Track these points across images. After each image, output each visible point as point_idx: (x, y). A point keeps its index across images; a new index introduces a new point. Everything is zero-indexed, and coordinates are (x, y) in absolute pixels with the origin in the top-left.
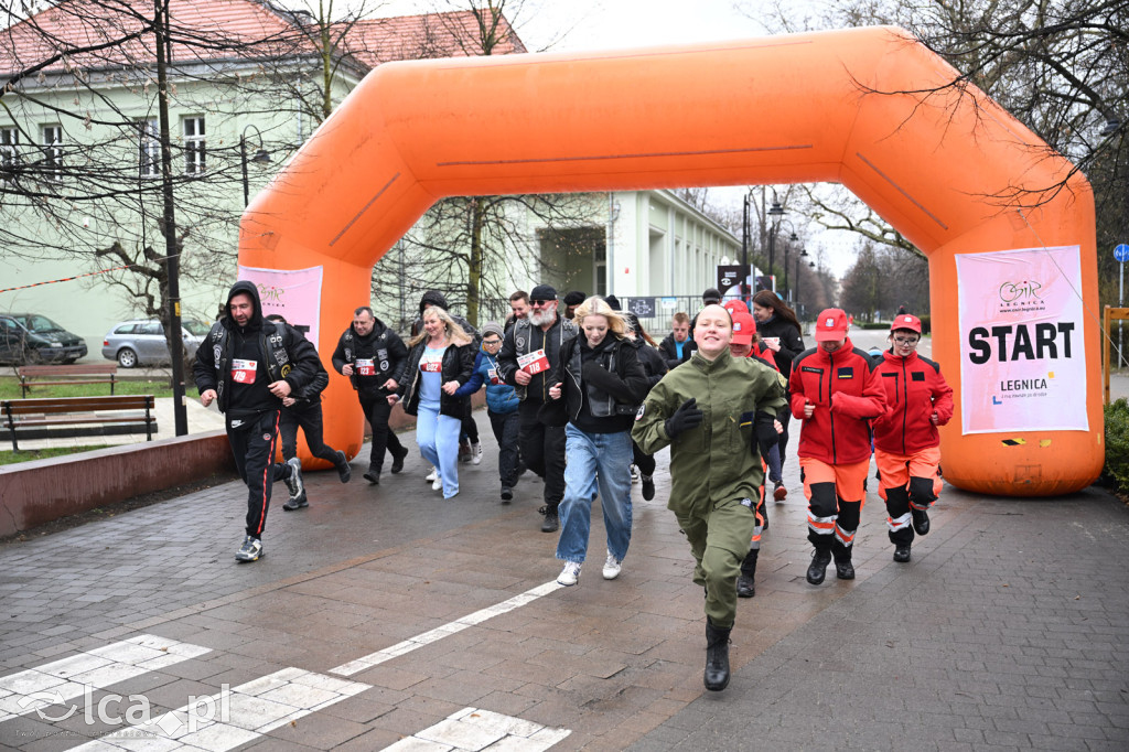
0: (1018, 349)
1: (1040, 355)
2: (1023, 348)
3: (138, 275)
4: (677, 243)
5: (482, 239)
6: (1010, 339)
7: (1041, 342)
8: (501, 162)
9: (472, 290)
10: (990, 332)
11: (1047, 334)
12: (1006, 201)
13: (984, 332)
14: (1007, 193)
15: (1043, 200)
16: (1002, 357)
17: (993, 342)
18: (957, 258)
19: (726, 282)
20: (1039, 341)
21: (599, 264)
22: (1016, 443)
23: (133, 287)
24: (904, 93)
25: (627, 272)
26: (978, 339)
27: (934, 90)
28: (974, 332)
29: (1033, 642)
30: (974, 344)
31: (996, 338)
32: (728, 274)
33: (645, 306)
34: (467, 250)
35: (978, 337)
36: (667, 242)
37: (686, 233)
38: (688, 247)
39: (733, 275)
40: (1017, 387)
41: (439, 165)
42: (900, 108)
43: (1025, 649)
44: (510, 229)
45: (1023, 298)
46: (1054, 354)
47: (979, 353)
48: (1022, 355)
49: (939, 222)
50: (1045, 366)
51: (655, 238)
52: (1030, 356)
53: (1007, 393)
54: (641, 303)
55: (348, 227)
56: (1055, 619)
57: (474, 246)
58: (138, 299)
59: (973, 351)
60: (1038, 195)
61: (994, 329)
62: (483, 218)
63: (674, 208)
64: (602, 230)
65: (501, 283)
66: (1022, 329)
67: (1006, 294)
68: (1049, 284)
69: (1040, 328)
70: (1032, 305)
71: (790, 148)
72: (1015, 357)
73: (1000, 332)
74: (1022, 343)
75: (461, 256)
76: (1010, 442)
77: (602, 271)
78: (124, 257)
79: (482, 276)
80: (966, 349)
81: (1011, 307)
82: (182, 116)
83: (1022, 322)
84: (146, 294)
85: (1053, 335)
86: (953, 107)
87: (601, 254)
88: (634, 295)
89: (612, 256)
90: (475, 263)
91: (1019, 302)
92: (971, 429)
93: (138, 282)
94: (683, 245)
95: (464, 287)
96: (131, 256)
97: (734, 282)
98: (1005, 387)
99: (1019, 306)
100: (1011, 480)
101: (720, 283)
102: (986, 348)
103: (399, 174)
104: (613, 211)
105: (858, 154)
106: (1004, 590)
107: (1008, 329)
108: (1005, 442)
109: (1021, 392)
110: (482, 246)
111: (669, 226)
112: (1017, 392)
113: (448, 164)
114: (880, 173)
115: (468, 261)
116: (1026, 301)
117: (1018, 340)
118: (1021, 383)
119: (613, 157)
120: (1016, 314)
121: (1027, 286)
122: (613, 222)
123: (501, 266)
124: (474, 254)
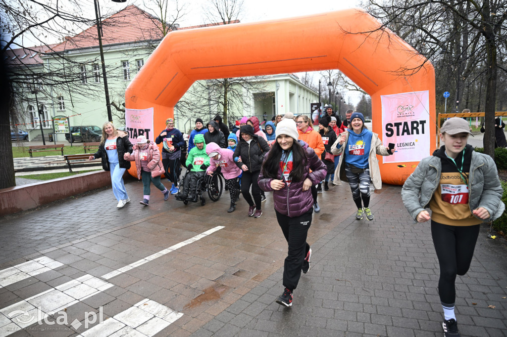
0: (404, 131)
1: (412, 133)
2: (406, 131)
3: (122, 112)
4: (299, 96)
5: (228, 97)
6: (401, 127)
7: (413, 128)
8: (213, 67)
9: (225, 114)
10: (394, 125)
11: (415, 125)
12: (400, 73)
13: (391, 125)
14: (400, 70)
15: (414, 72)
16: (398, 134)
17: (395, 129)
18: (381, 96)
19: (313, 109)
20: (412, 128)
22: (403, 167)
23: (120, 116)
24: (361, 33)
25: (282, 106)
26: (389, 128)
27: (372, 32)
28: (388, 125)
29: (401, 258)
30: (388, 129)
31: (396, 127)
32: (314, 106)
34: (222, 100)
35: (389, 127)
36: (296, 96)
37: (302, 93)
38: (303, 98)
39: (316, 106)
40: (403, 146)
41: (192, 69)
42: (360, 39)
43: (397, 262)
44: (237, 93)
45: (406, 112)
46: (418, 133)
47: (389, 133)
48: (405, 133)
49: (374, 83)
50: (414, 137)
51: (291, 95)
52: (408, 134)
53: (400, 148)
55: (161, 93)
56: (412, 245)
57: (225, 99)
58: (121, 120)
59: (387, 132)
60: (412, 71)
61: (395, 124)
63: (298, 85)
64: (274, 93)
65: (234, 111)
66: (406, 124)
67: (400, 110)
68: (416, 106)
69: (413, 123)
70: (410, 114)
71: (318, 57)
72: (403, 134)
73: (397, 125)
74: (406, 129)
75: (220, 102)
76: (400, 166)
77: (275, 106)
78: (116, 107)
79: (228, 109)
80: (384, 131)
81: (401, 115)
82: (136, 60)
83: (405, 121)
84: (123, 118)
85: (418, 125)
86: (380, 37)
87: (274, 102)
89: (277, 102)
90: (225, 105)
91: (405, 113)
92: (386, 161)
93: (122, 114)
94: (301, 97)
95: (222, 113)
96: (118, 106)
97: (316, 108)
98: (399, 146)
99: (405, 115)
100: (401, 180)
101: (311, 109)
102: (392, 131)
103: (177, 73)
104: (277, 86)
105: (344, 58)
106: (392, 230)
107: (400, 124)
108: (398, 166)
109: (405, 147)
110: (228, 99)
111: (296, 91)
112: (403, 147)
113: (195, 68)
114: (352, 65)
115: (223, 104)
116: (407, 113)
117: (404, 128)
118: (405, 144)
119: (253, 63)
120: (403, 118)
121: (408, 107)
122: (277, 90)
123: (234, 105)
124: (225, 102)
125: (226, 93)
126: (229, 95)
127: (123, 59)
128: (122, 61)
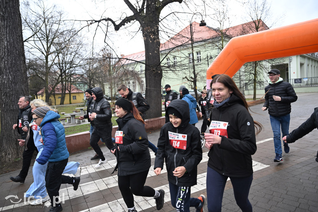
3: (190, 82)
4: (308, 65)
5: (257, 69)
8: (258, 54)
9: (255, 80)
21: (287, 72)
23: (189, 84)
25: (294, 73)
33: (299, 81)
34: (253, 72)
36: (305, 65)
37: (311, 63)
41: (245, 56)
44: (263, 67)
51: (302, 65)
54: (298, 80)
57: (255, 71)
62: (257, 65)
64: (288, 64)
65: (261, 78)
75: (252, 73)
77: (288, 73)
78: (187, 79)
79: (257, 77)
82: (196, 52)
84: (191, 85)
87: (287, 70)
88: (296, 78)
89: (290, 70)
90: (255, 75)
93: (190, 83)
94: (310, 65)
95: (253, 80)
96: (188, 79)
103: (236, 59)
104: (290, 60)
110: (257, 71)
111: (306, 61)
113: (247, 56)
115: (253, 74)
122: (290, 62)
123: (261, 75)
124: (255, 73)
125: (256, 67)
126: (257, 68)
127: (189, 52)
128: (188, 54)
